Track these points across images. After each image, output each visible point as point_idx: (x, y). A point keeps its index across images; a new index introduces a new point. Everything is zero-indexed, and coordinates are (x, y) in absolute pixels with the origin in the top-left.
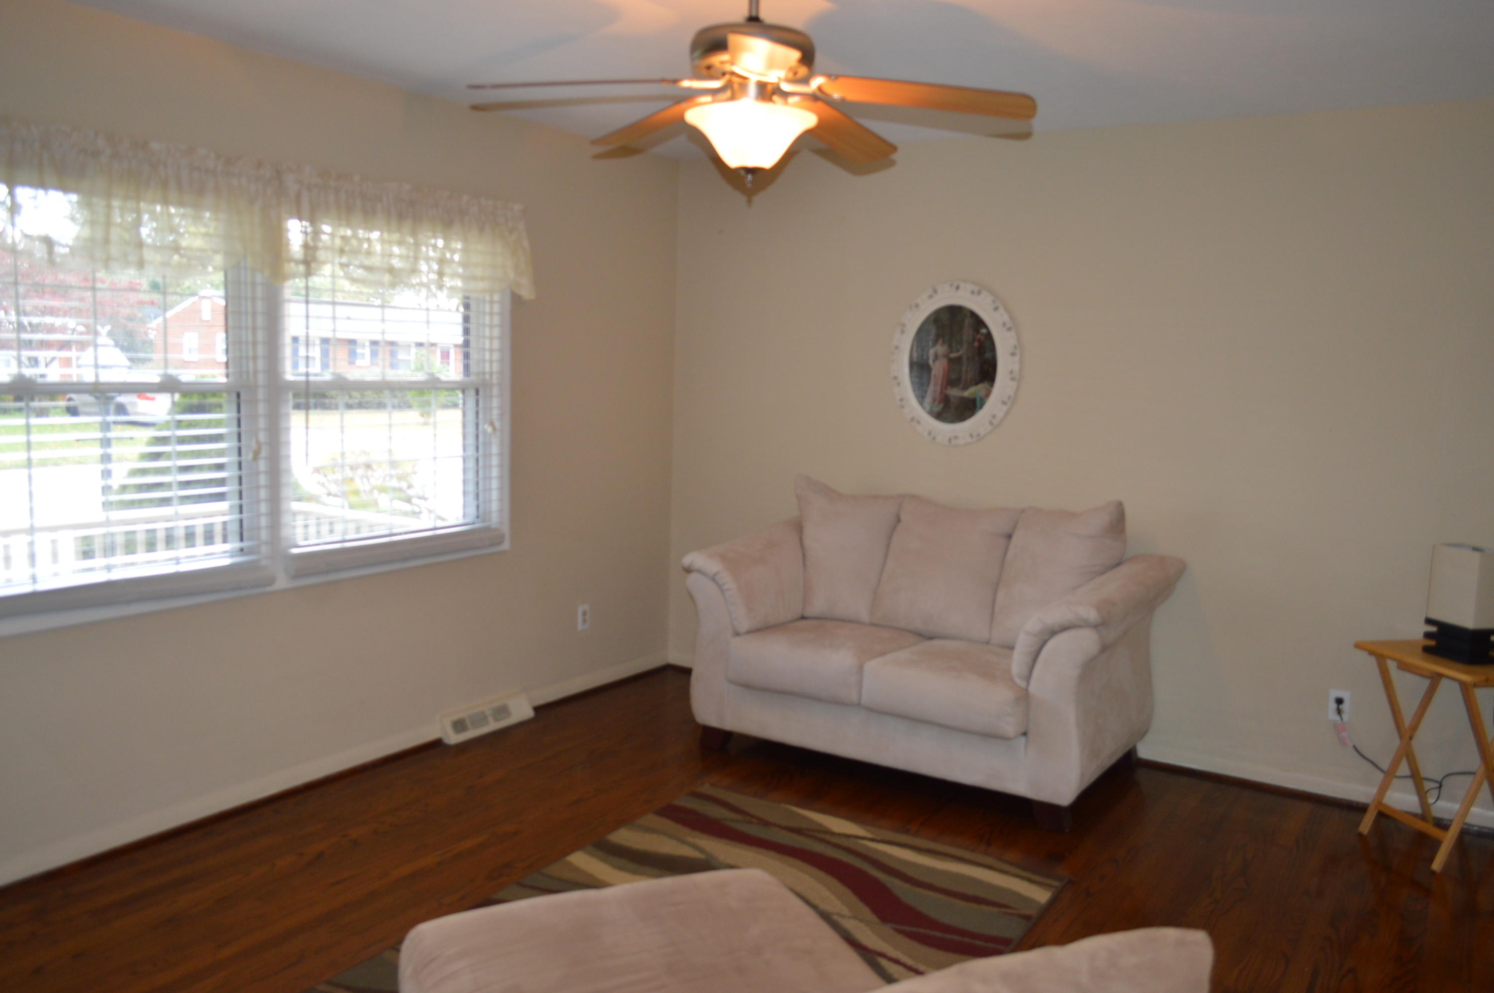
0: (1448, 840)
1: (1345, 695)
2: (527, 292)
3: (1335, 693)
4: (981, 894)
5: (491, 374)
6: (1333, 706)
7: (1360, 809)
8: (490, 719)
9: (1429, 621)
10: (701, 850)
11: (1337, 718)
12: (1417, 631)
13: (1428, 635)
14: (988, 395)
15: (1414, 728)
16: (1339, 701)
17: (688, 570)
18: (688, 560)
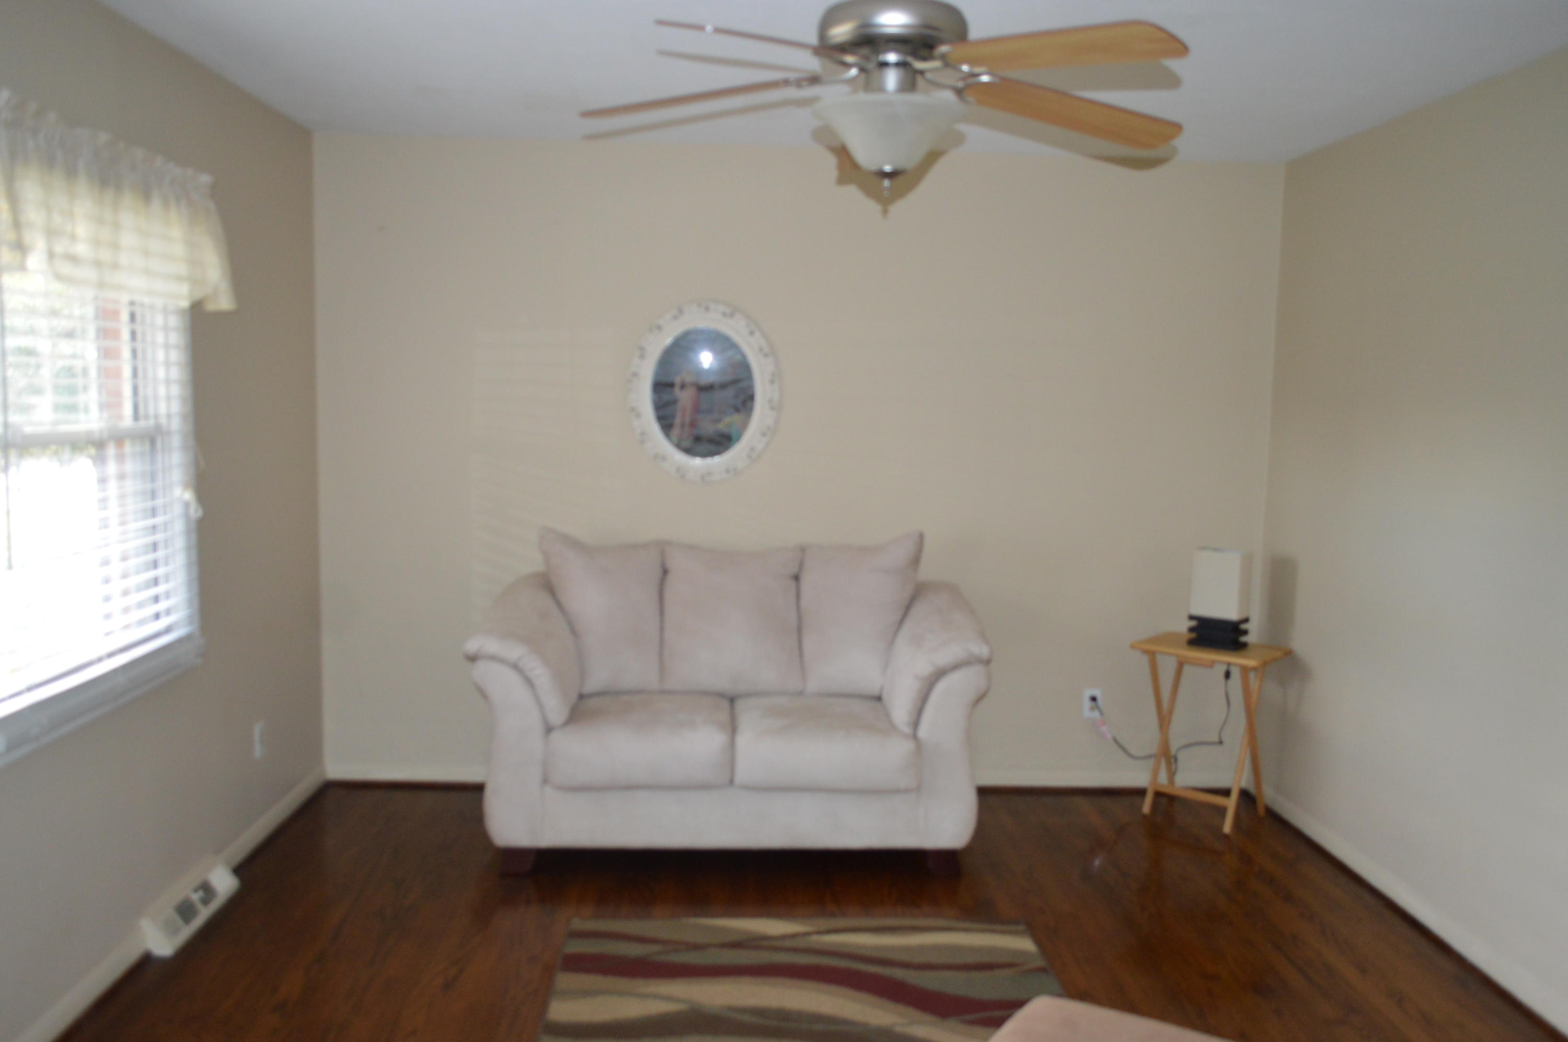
0: (1231, 803)
1: (1097, 693)
2: (224, 302)
3: (1089, 693)
4: (987, 959)
5: (169, 416)
6: (1087, 703)
7: (1140, 793)
8: (199, 906)
9: (1192, 618)
10: (677, 1000)
11: (1096, 714)
12: (1183, 626)
13: (1191, 630)
14: (745, 425)
15: (1171, 712)
16: (1094, 699)
17: (472, 659)
18: (472, 646)
